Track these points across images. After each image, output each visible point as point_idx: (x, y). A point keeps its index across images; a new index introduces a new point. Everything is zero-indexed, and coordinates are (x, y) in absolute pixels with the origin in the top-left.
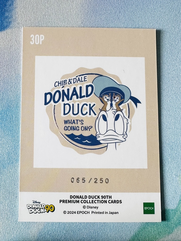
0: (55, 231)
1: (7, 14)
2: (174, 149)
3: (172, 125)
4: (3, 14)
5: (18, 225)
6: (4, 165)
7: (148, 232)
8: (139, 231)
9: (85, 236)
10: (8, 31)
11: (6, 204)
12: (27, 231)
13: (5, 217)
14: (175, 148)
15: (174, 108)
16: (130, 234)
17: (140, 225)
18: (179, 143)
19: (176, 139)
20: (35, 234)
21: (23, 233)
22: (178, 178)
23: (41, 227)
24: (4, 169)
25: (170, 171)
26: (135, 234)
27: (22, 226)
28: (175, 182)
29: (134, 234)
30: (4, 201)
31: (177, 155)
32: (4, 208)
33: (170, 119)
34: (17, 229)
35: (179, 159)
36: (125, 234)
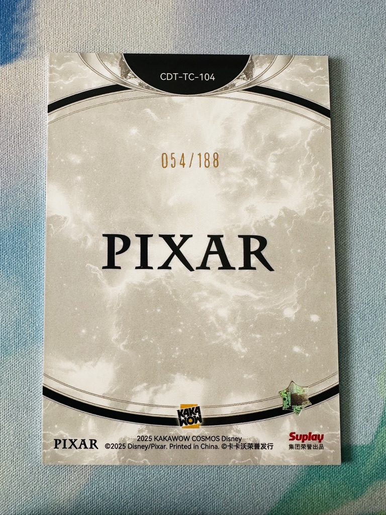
0: (114, 490)
1: (16, 28)
2: (369, 318)
3: (365, 266)
4: (9, 28)
5: (36, 476)
6: (8, 348)
7: (311, 492)
8: (292, 491)
9: (178, 500)
10: (20, 63)
11: (11, 431)
12: (55, 489)
13: (9, 459)
14: (369, 316)
15: (368, 231)
16: (273, 497)
17: (293, 478)
18: (378, 306)
19: (372, 297)
20: (72, 496)
21: (47, 493)
22: (376, 379)
23: (83, 481)
24: (6, 357)
25: (358, 365)
26: (284, 497)
27: (45, 477)
28: (369, 387)
29: (281, 498)
30: (6, 424)
31: (373, 330)
32: (7, 440)
33: (360, 254)
34: (34, 483)
35: (379, 339)
36: (262, 496)
